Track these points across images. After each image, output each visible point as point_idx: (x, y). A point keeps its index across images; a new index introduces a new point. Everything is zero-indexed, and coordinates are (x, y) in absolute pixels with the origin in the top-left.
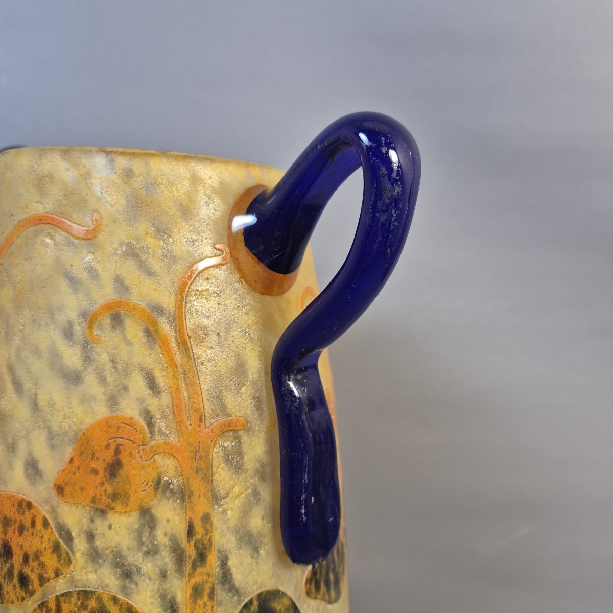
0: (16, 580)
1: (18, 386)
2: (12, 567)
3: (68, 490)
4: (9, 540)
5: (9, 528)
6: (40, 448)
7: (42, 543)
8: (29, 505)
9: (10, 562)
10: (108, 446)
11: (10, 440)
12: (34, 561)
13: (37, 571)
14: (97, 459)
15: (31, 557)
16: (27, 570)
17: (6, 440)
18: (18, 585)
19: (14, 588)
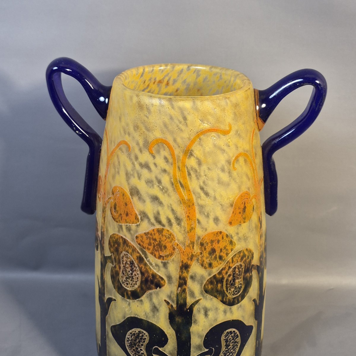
0: (218, 259)
1: (207, 194)
2: (216, 255)
3: (233, 222)
4: (214, 247)
5: (213, 243)
6: (219, 213)
7: (226, 243)
8: (221, 232)
9: (215, 254)
10: (242, 203)
11: (206, 214)
12: (224, 250)
13: (225, 253)
14: (240, 208)
15: (223, 249)
16: (222, 254)
17: (204, 214)
18: (219, 260)
19: (218, 261)
